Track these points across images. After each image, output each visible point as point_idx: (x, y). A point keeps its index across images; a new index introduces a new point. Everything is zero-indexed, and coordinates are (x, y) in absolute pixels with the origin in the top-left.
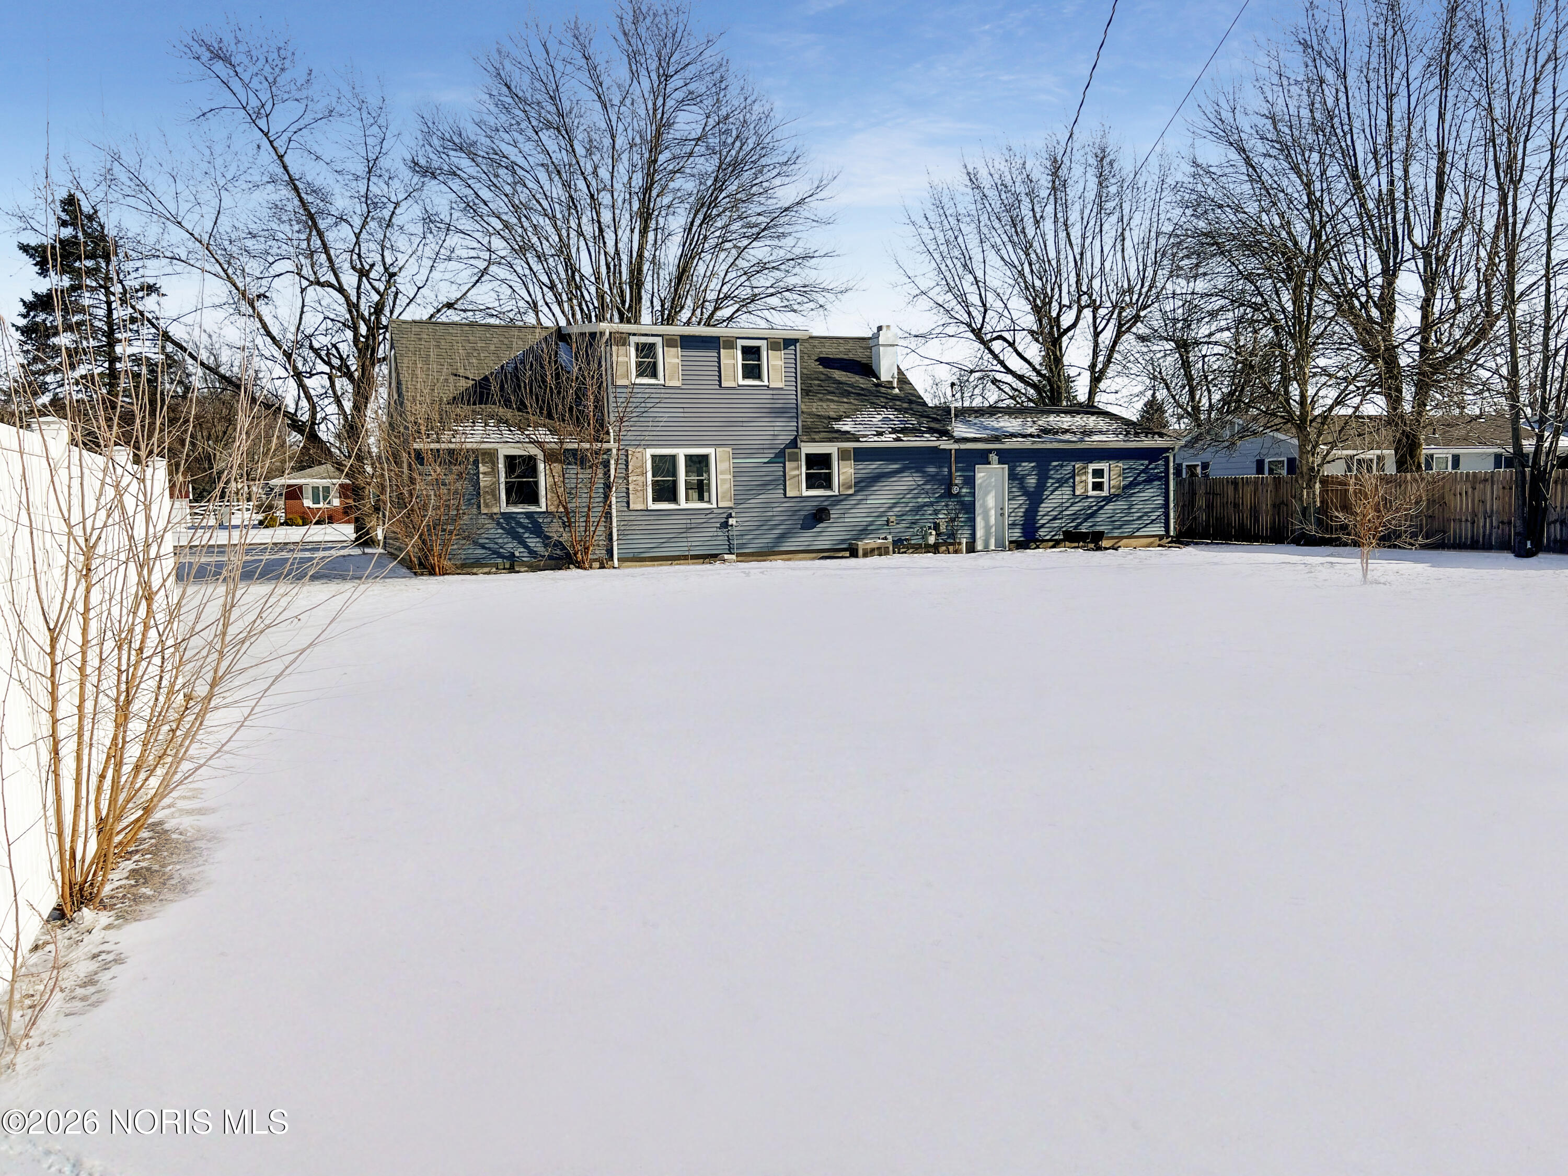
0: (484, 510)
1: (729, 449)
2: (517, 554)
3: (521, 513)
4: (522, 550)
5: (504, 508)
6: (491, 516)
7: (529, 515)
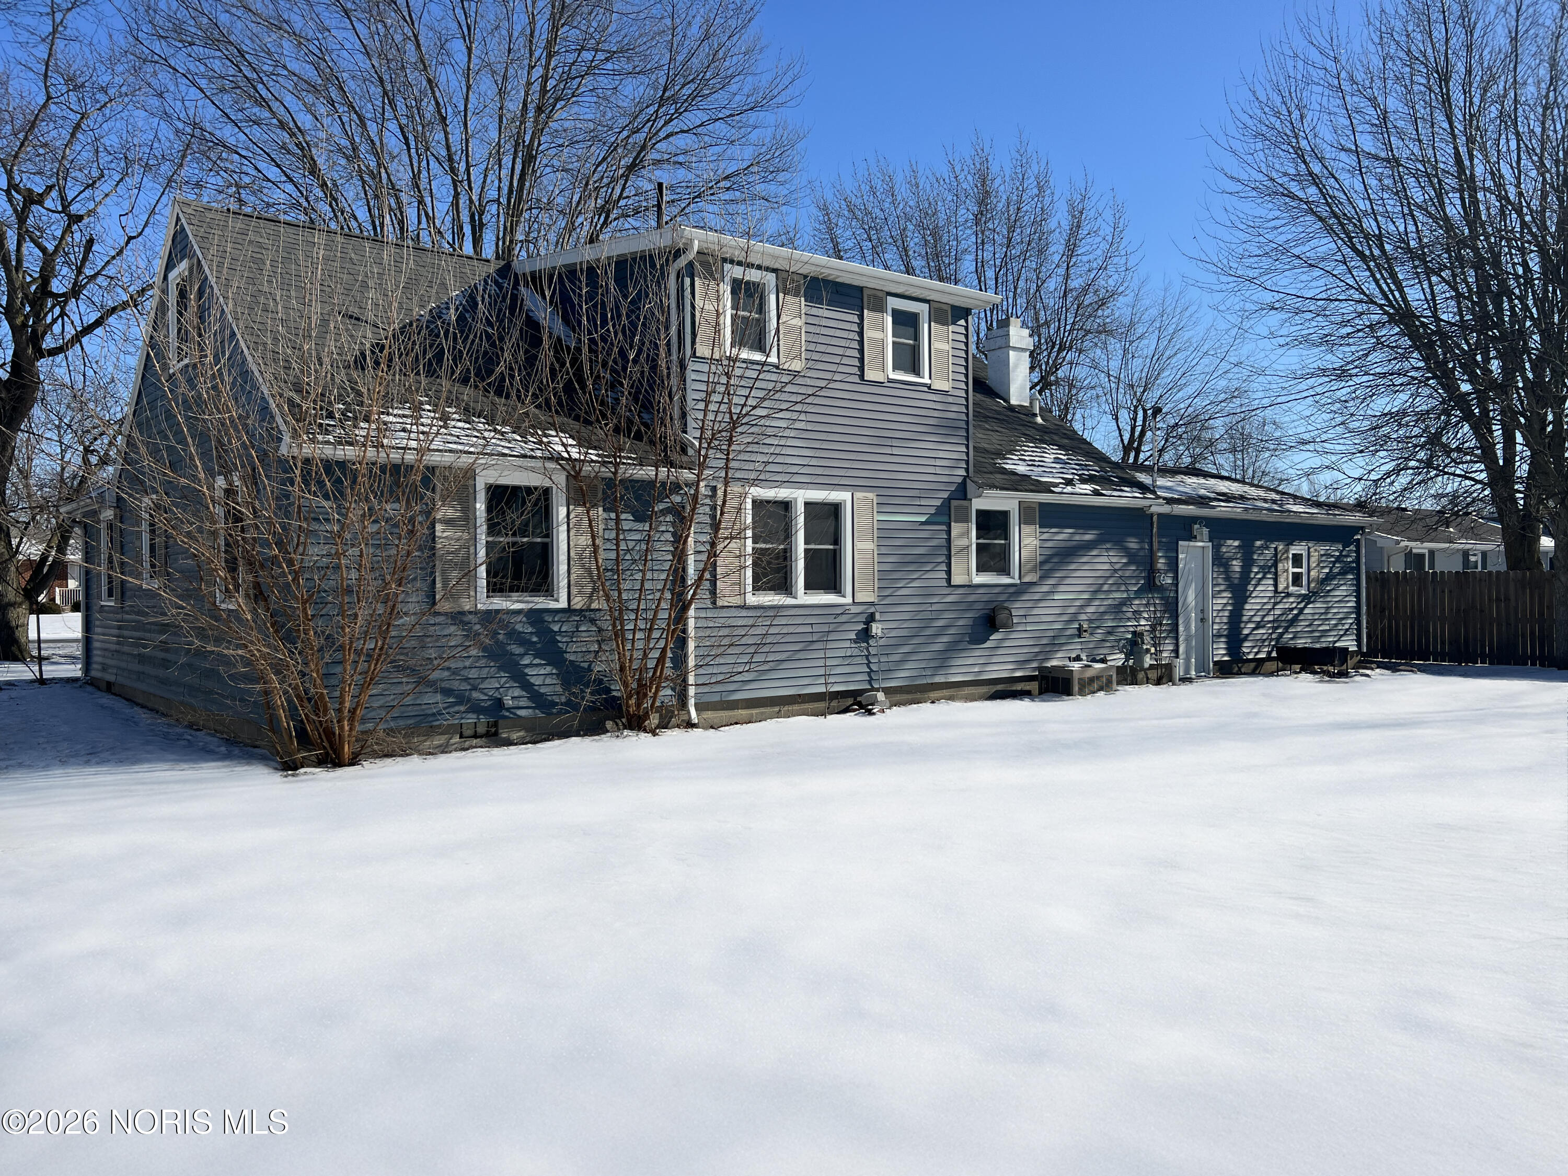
0: (444, 606)
1: (871, 495)
2: (509, 702)
3: (519, 612)
4: (517, 692)
5: (485, 602)
6: (458, 617)
7: (535, 616)
